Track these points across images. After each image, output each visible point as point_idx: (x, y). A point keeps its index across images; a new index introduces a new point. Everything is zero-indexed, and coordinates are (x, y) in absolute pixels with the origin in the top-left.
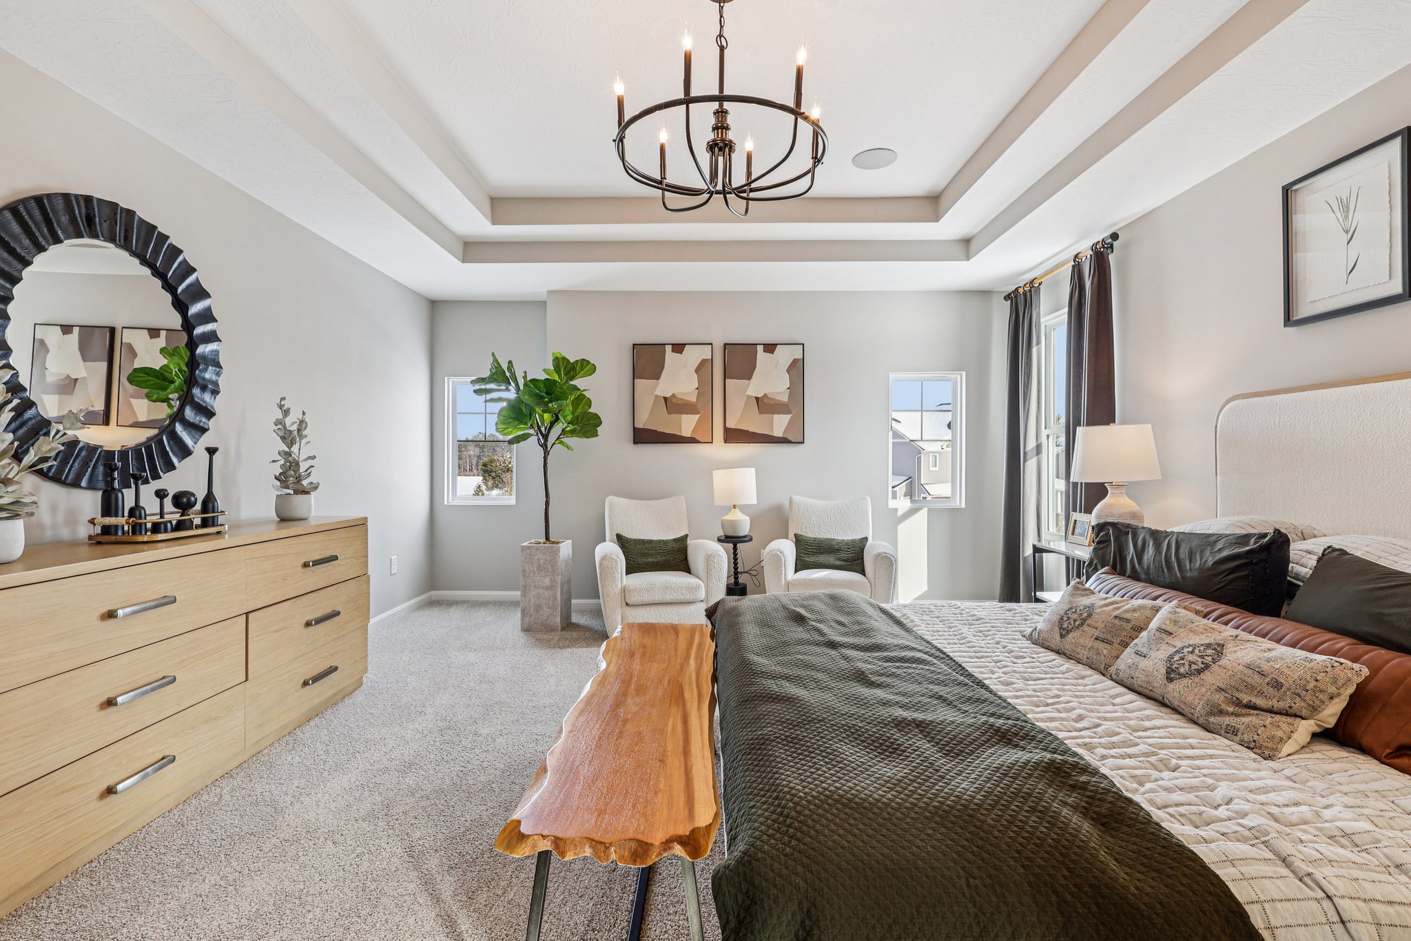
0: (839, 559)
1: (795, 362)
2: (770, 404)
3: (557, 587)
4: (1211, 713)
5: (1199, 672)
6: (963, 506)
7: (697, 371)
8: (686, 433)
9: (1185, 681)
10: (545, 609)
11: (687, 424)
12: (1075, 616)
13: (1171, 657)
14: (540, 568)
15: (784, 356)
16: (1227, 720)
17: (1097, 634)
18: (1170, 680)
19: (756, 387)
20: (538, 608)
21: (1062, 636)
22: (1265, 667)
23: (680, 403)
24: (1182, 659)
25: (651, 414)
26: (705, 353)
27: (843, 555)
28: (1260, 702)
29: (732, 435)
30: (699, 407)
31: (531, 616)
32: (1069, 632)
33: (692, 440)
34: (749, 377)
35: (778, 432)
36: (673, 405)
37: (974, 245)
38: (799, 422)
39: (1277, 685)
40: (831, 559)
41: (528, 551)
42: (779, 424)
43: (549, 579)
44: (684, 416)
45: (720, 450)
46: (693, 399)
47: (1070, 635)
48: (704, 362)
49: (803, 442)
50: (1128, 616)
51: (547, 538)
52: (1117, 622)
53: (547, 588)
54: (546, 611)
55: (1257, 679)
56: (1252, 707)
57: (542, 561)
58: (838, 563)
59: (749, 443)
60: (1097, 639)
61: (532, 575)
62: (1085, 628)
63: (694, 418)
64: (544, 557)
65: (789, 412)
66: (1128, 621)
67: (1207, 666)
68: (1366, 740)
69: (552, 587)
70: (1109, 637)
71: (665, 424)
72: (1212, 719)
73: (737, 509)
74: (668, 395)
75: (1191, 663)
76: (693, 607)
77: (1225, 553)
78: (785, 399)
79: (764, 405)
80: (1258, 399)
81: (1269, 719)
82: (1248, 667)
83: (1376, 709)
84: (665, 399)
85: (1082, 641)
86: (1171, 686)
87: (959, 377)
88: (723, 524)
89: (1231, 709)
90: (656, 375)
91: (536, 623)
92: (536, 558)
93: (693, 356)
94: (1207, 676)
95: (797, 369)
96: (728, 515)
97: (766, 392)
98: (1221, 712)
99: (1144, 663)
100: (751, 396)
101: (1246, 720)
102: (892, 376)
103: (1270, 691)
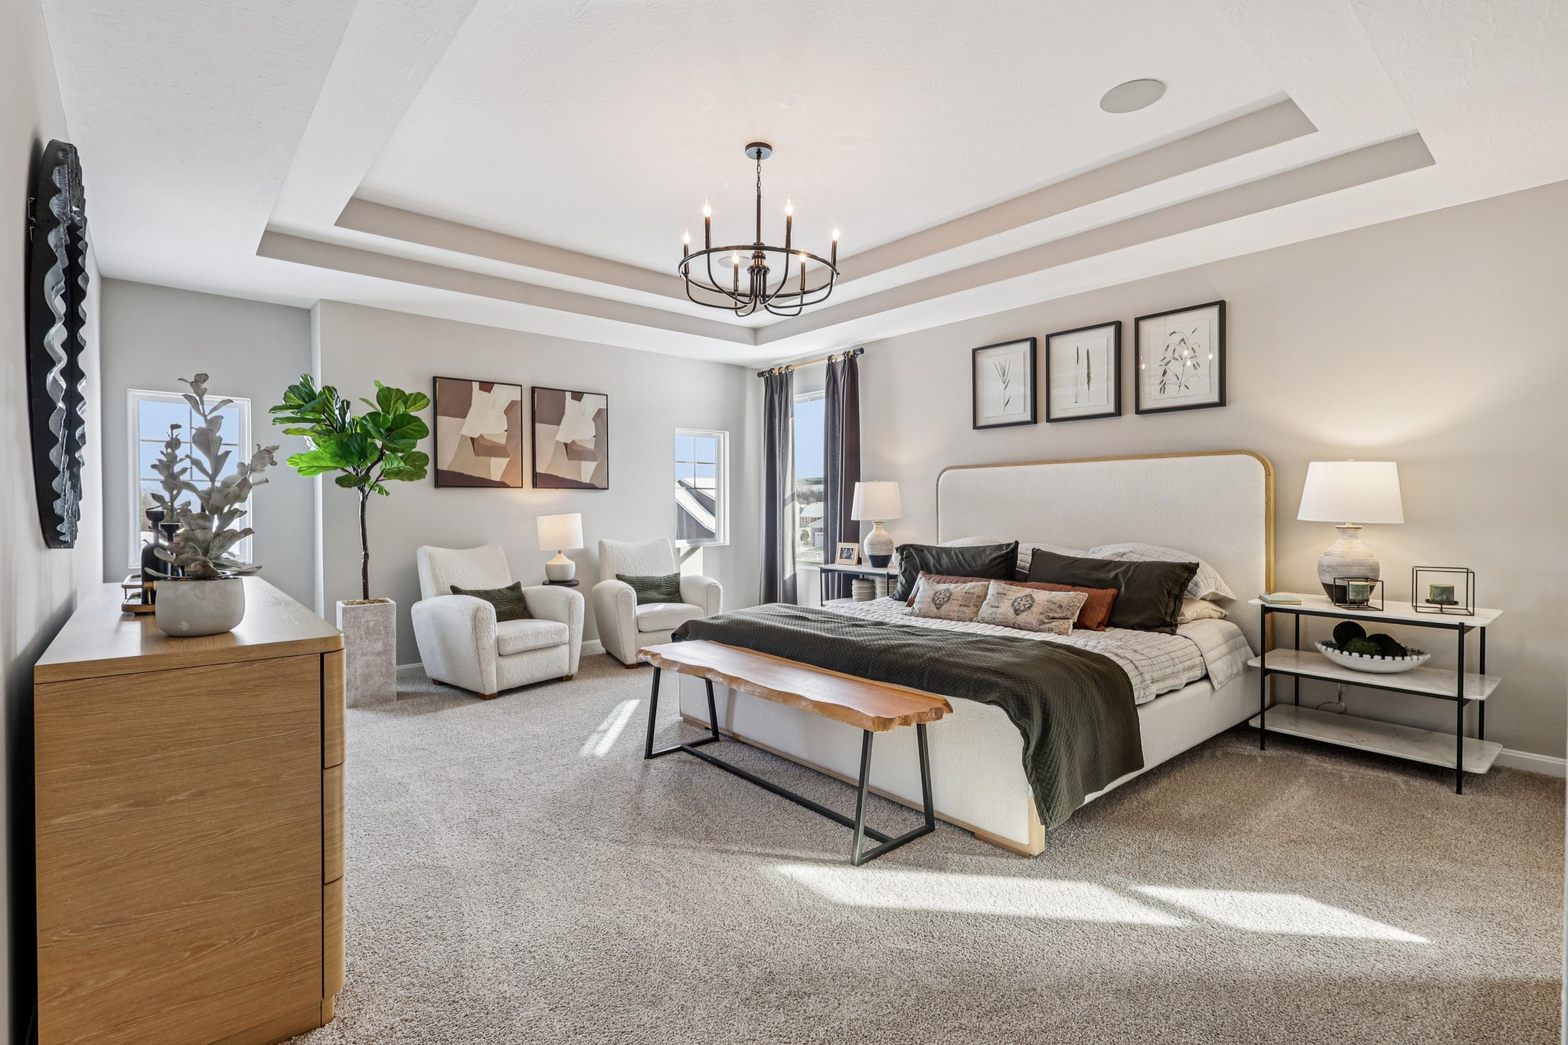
0: (662, 594)
1: (600, 411)
2: (578, 451)
3: (392, 651)
4: (1041, 625)
5: (1029, 608)
6: (728, 543)
7: (507, 412)
8: (496, 476)
9: (1025, 613)
10: (377, 678)
11: (496, 468)
12: (942, 596)
13: (1013, 605)
14: (369, 632)
15: (590, 405)
16: (1048, 626)
17: (960, 603)
18: (1018, 614)
19: (564, 433)
20: (367, 678)
21: (937, 608)
22: (1054, 600)
23: (488, 444)
24: (1019, 604)
25: (457, 454)
26: (514, 394)
27: (665, 590)
28: (1056, 615)
29: (540, 481)
30: (509, 449)
31: (357, 689)
32: (941, 605)
33: (501, 485)
34: (558, 423)
35: (586, 478)
36: (481, 447)
37: (762, 335)
38: (604, 469)
39: (1060, 607)
40: (654, 594)
41: (353, 613)
42: (586, 471)
43: (381, 643)
44: (493, 459)
45: (529, 496)
46: (503, 441)
47: (944, 607)
48: (513, 404)
49: (608, 489)
50: (972, 591)
51: (366, 597)
52: (967, 595)
53: (379, 654)
54: (378, 680)
55: (1053, 606)
56: (1053, 618)
57: (371, 624)
58: (662, 597)
59: (556, 488)
60: (961, 605)
61: (358, 641)
62: (951, 601)
63: (504, 462)
64: (374, 618)
65: (595, 459)
66: (974, 594)
67: (1031, 605)
68: (1088, 623)
69: (386, 651)
70: (967, 603)
71: (472, 467)
72: (1041, 627)
73: (562, 554)
74: (475, 436)
75: (1024, 605)
76: (559, 650)
77: (994, 555)
78: (591, 446)
79: (572, 451)
80: (964, 470)
81: (1061, 622)
82: (1048, 601)
83: (1089, 610)
84: (472, 439)
85: (952, 608)
86: (1019, 617)
87: (722, 435)
88: (548, 569)
89: (1047, 621)
90: (463, 413)
91: (364, 696)
92: (363, 620)
93: (503, 396)
94: (1033, 609)
95: (601, 417)
96: (554, 560)
97: (575, 439)
98: (1044, 623)
99: (999, 611)
100: (560, 442)
101: (1053, 624)
102: (677, 431)
103: (1058, 610)
